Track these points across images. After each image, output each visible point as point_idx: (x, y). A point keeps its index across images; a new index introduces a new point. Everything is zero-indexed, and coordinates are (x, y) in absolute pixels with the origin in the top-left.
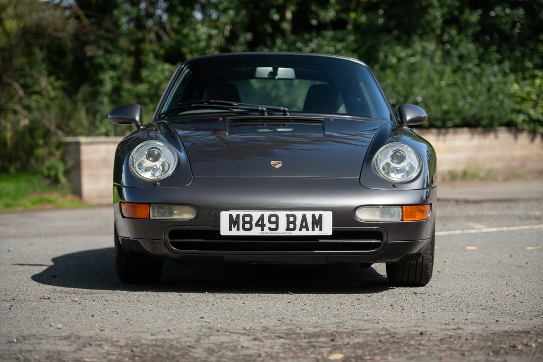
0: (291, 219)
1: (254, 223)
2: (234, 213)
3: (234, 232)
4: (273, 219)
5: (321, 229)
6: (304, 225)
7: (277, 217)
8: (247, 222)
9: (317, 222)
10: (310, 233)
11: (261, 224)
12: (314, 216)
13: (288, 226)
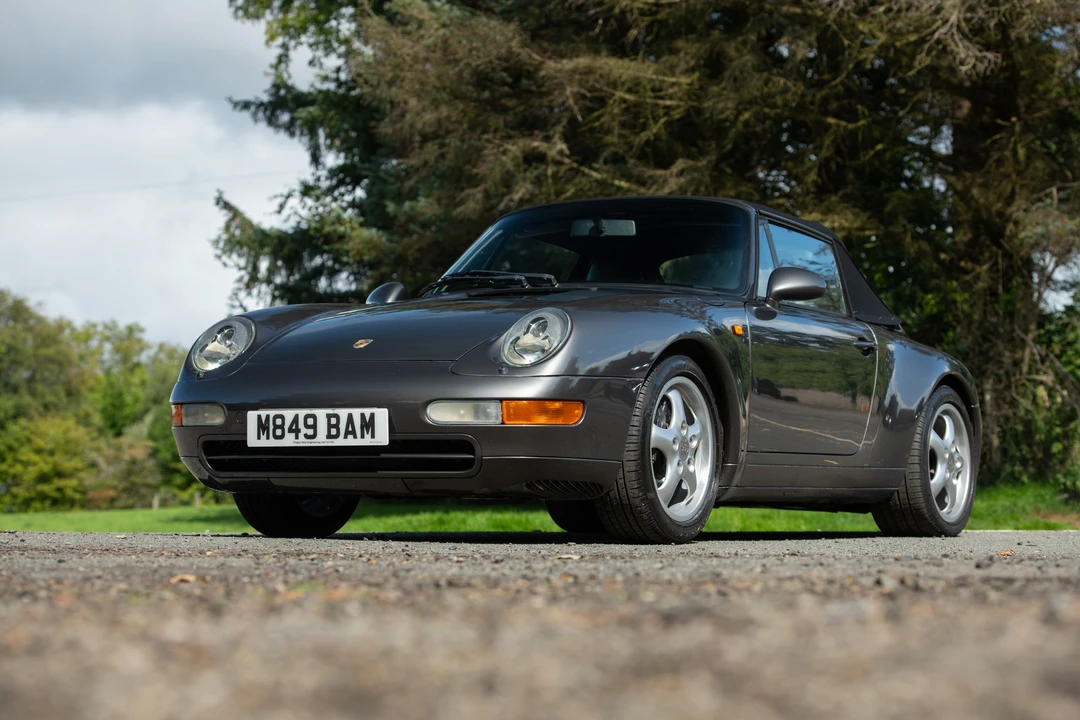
0: (333, 421)
1: (286, 427)
2: (263, 413)
3: (264, 443)
4: (310, 421)
5: (373, 436)
6: (350, 429)
7: (314, 417)
8: (279, 427)
9: (368, 425)
10: (359, 442)
11: (295, 428)
12: (363, 415)
13: (329, 431)
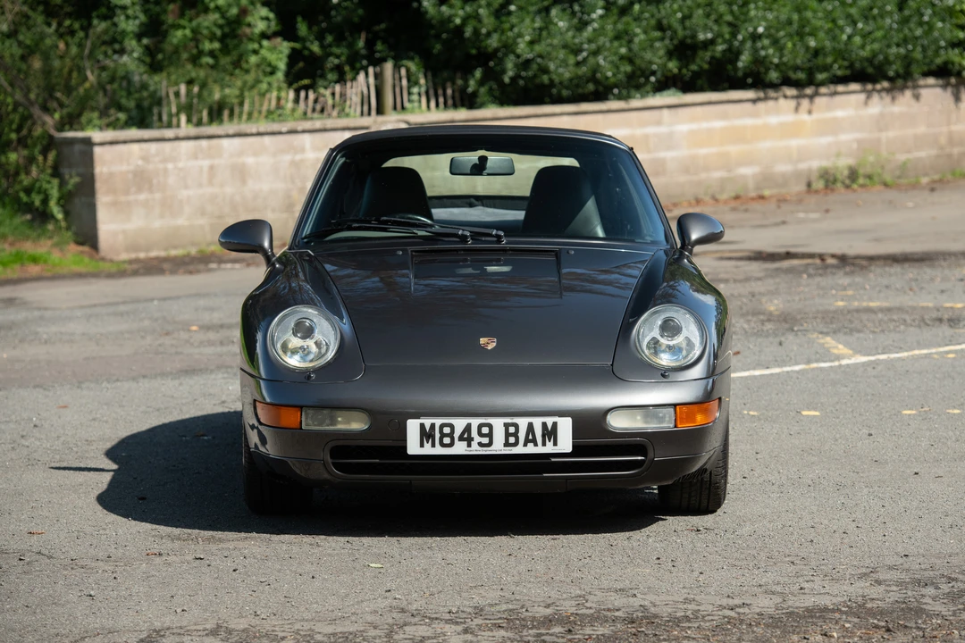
0: (512, 430)
1: (456, 435)
2: (428, 422)
3: (428, 450)
4: (485, 430)
5: (555, 444)
6: (530, 437)
7: (490, 426)
8: (447, 435)
9: (551, 434)
10: (540, 450)
11: (466, 437)
12: (544, 425)
13: (507, 439)
